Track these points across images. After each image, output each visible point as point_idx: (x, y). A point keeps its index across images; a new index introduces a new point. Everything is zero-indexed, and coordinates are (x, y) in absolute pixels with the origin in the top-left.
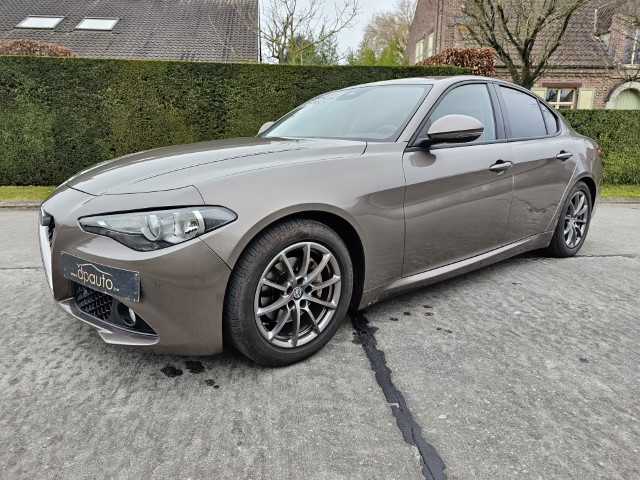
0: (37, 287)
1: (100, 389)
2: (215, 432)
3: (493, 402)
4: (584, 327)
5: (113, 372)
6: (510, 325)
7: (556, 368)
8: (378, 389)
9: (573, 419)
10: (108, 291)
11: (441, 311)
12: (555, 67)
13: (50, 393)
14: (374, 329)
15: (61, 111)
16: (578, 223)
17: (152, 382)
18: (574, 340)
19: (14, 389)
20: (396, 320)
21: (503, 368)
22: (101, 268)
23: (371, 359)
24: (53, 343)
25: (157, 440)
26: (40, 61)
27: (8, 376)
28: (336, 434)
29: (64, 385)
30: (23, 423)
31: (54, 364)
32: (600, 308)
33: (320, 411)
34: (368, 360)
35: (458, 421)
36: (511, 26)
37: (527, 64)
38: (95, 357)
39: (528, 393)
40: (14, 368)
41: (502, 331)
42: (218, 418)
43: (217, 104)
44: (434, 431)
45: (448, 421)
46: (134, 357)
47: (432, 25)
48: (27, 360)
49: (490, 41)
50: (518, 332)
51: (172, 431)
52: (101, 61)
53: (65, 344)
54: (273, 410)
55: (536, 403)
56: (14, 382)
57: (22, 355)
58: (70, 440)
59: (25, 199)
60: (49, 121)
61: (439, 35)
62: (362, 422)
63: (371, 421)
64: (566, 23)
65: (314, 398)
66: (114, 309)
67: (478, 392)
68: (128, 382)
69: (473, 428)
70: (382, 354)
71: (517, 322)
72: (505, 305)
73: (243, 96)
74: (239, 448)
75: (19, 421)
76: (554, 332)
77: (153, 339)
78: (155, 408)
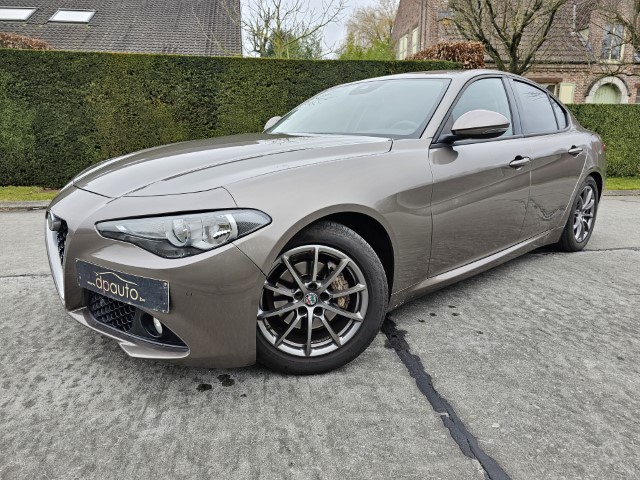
0: (36, 296)
1: (126, 409)
2: (262, 453)
3: (543, 408)
4: (611, 324)
5: (138, 389)
6: (539, 324)
7: (596, 367)
8: (422, 398)
9: (628, 422)
10: (132, 301)
11: (466, 311)
12: (541, 63)
13: (71, 415)
14: (403, 333)
15: (41, 107)
16: (585, 218)
17: (181, 399)
18: (606, 338)
19: (30, 412)
20: (423, 321)
21: (543, 370)
22: (124, 277)
23: (407, 365)
24: (66, 358)
25: (200, 465)
26: (16, 54)
27: (21, 398)
28: (390, 449)
29: (86, 406)
30: (47, 452)
31: (70, 382)
32: (621, 303)
33: (368, 425)
34: (404, 365)
35: (512, 430)
36: (499, 21)
37: (515, 59)
38: (114, 372)
39: (575, 396)
40: (26, 388)
41: (533, 330)
42: (262, 437)
43: (207, 99)
44: (490, 441)
45: (502, 430)
46: (157, 372)
47: (416, 19)
48: (39, 379)
49: (477, 36)
50: (548, 331)
51: (215, 454)
52: (84, 54)
53: (79, 359)
54: (318, 425)
55: (586, 407)
56: (29, 404)
57: (32, 374)
58: (105, 468)
59: (6, 200)
60: (28, 118)
61: (423, 29)
62: (415, 436)
63: (424, 434)
64: (552, 18)
65: (358, 410)
66: (137, 320)
67: (525, 397)
68: (155, 400)
69: (530, 437)
70: (417, 358)
71: (544, 319)
72: (528, 302)
73: (234, 91)
74: (291, 470)
75: (43, 449)
76: (583, 329)
77: (183, 351)
78: (191, 428)
